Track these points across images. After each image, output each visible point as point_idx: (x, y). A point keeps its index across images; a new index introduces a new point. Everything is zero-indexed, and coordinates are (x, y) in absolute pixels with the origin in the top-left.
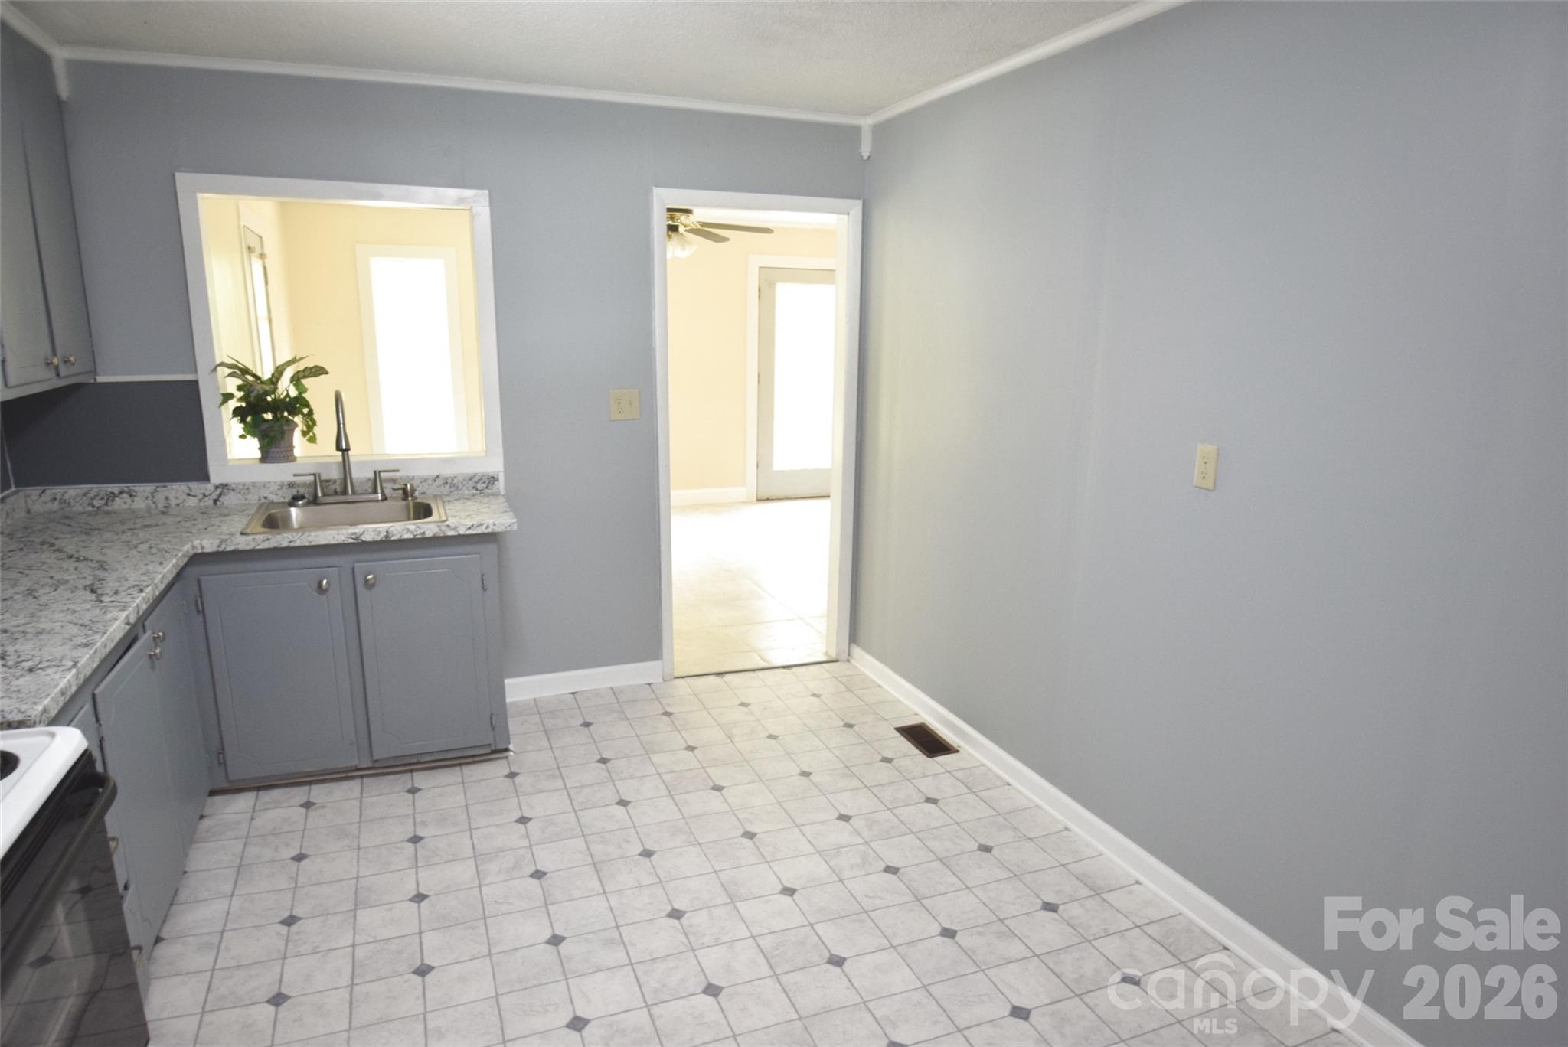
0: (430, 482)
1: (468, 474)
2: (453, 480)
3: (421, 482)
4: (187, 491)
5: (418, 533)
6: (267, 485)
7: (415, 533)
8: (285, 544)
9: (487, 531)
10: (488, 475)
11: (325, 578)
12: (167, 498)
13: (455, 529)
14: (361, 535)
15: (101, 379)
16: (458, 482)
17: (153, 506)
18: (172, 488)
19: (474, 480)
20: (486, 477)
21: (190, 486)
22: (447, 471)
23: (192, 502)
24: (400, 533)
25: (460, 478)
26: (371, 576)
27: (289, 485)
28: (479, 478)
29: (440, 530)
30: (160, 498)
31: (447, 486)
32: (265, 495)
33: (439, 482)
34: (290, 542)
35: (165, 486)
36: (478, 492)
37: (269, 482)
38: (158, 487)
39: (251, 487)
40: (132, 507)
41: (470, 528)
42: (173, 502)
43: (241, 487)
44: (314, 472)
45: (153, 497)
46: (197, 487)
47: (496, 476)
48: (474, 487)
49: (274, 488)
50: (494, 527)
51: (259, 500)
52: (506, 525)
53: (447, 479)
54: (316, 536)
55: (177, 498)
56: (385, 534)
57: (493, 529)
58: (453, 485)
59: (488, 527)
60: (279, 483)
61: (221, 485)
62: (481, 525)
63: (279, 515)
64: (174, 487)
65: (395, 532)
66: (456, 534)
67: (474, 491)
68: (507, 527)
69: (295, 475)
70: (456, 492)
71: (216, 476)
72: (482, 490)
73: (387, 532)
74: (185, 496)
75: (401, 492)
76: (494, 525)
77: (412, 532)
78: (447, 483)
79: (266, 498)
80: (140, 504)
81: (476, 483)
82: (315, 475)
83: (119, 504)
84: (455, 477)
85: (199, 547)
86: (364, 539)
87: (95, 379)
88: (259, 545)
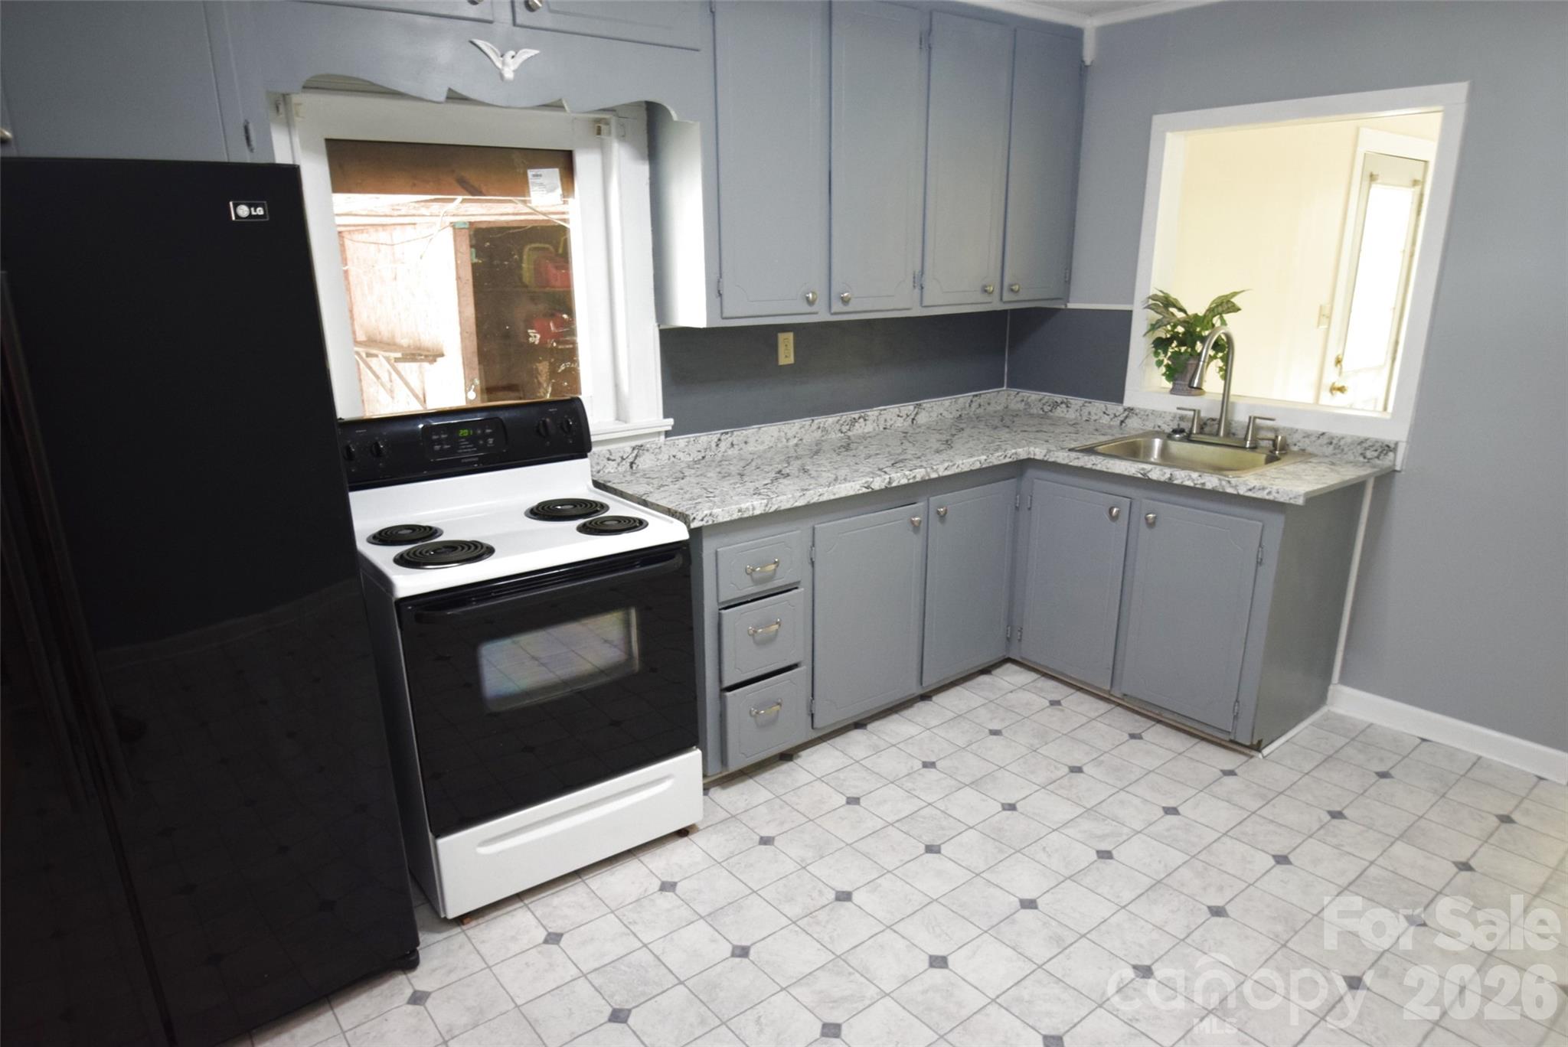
0: (1313, 438)
1: (1359, 438)
2: (1339, 440)
3: (1304, 437)
4: (1104, 410)
5: (1199, 482)
6: (1163, 415)
7: (1196, 482)
8: (1089, 466)
9: (1267, 497)
10: (1383, 443)
11: (1117, 507)
12: (1089, 413)
13: (1235, 487)
14: (1149, 471)
15: (1071, 306)
16: (1345, 445)
17: (1080, 418)
18: (1094, 406)
19: (1364, 445)
20: (1380, 444)
21: (1108, 406)
22: (1336, 430)
23: (1105, 420)
24: (1182, 478)
25: (1349, 440)
26: (1151, 516)
27: (1180, 418)
28: (1371, 444)
29: (1221, 484)
30: (1085, 411)
31: (1331, 447)
32: (1159, 424)
33: (1323, 440)
34: (1093, 465)
35: (1090, 403)
36: (1366, 460)
37: (1165, 412)
38: (1086, 402)
39: (1150, 414)
40: (1067, 416)
41: (1250, 490)
42: (1094, 417)
43: (1142, 413)
44: (1194, 408)
45: (1081, 410)
46: (1113, 408)
47: (1392, 446)
48: (1362, 454)
49: (1168, 418)
50: (1276, 495)
51: (1154, 427)
52: (1291, 496)
53: (1333, 438)
54: (1112, 464)
55: (1096, 414)
56: (1169, 476)
57: (1275, 498)
58: (1338, 447)
59: (1269, 493)
60: (1172, 415)
61: (1129, 408)
62: (1264, 489)
63: (1142, 444)
64: (1096, 404)
65: (1178, 476)
66: (1235, 492)
67: (1361, 459)
68: (1290, 499)
69: (1178, 408)
70: (1339, 456)
71: (1128, 402)
72: (1371, 459)
73: (1171, 474)
74: (1102, 414)
75: (1271, 442)
76: (1278, 493)
77: (1193, 480)
78: (1331, 443)
79: (1159, 427)
80: (1071, 415)
81: (1366, 449)
82: (1194, 410)
83: (1060, 411)
84: (1343, 438)
85: (1032, 453)
86: (1150, 477)
87: (1066, 306)
88: (1071, 462)
